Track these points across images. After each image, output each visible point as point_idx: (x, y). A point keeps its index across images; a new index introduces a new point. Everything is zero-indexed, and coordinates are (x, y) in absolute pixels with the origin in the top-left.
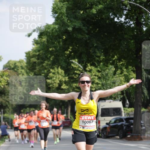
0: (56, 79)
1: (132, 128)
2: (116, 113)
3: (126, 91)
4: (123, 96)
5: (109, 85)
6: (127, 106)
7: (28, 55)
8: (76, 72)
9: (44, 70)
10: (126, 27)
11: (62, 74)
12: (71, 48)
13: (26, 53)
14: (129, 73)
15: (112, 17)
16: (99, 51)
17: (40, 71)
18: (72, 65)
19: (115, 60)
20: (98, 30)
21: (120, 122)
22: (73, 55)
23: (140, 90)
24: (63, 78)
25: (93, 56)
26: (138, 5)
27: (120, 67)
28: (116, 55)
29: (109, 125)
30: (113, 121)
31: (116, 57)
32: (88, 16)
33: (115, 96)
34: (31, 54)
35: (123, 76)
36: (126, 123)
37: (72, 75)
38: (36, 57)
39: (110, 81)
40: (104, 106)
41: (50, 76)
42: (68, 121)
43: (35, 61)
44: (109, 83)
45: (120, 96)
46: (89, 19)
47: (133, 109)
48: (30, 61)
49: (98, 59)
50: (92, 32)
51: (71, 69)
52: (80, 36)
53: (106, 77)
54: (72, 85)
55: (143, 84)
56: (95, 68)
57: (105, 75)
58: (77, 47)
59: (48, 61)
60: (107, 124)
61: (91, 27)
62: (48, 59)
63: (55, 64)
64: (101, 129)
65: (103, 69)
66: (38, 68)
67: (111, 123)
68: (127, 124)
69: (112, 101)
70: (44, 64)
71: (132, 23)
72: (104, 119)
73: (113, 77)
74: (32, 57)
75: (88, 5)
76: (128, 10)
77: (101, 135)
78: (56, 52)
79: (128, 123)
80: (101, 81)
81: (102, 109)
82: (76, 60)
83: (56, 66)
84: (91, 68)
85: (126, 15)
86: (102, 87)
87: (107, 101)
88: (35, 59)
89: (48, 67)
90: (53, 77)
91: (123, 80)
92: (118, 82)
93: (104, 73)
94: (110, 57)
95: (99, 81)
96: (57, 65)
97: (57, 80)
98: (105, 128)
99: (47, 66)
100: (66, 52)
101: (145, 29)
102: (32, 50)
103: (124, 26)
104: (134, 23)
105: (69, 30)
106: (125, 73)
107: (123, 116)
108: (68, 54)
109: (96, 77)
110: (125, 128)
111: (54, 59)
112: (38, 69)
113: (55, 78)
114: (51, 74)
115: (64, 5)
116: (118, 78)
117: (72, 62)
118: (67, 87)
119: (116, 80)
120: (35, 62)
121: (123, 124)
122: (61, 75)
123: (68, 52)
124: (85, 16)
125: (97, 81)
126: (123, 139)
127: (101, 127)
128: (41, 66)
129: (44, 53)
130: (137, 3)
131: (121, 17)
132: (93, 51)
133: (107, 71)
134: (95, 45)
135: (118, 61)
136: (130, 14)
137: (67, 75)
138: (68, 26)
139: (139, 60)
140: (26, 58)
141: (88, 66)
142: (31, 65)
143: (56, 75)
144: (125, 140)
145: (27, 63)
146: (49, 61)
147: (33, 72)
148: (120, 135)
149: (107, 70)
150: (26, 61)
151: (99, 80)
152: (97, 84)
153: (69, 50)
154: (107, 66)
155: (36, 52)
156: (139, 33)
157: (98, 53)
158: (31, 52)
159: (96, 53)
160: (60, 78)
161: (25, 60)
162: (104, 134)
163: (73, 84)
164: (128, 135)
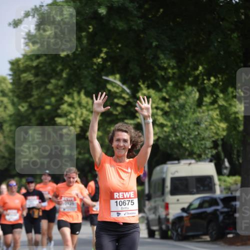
0: (76, 116)
2: (202, 188)
3: (222, 140)
4: (216, 151)
5: (188, 128)
6: (225, 171)
7: (15, 67)
8: (116, 101)
9: (50, 98)
10: (221, 4)
11: (88, 107)
12: (105, 50)
13: (12, 63)
14: (230, 102)
16: (165, 54)
17: (41, 99)
18: (109, 87)
19: (199, 75)
20: (163, 12)
21: (210, 206)
22: (109, 65)
24: (90, 114)
25: (153, 68)
27: (210, 89)
28: (202, 65)
29: (189, 213)
30: (196, 204)
31: (200, 68)
33: (200, 151)
34: (21, 66)
35: (216, 109)
36: (223, 208)
38: (33, 72)
39: (190, 119)
40: (177, 172)
41: (63, 110)
43: (29, 79)
44: (186, 124)
45: (211, 152)
47: (238, 178)
48: (20, 79)
49: (163, 74)
50: (150, 16)
53: (180, 112)
54: (108, 129)
56: (157, 93)
57: (177, 107)
58: (119, 48)
59: (56, 79)
60: (183, 210)
61: (146, 6)
62: (58, 75)
63: (73, 85)
64: (170, 220)
65: (174, 94)
66: (37, 94)
67: (192, 207)
68: (226, 210)
69: (193, 161)
70: (50, 87)
72: (178, 200)
73: (194, 112)
74: (24, 71)
77: (172, 233)
78: (74, 60)
79: (228, 208)
80: (171, 120)
81: (173, 180)
82: (118, 76)
83: (74, 89)
84: (149, 93)
86: (172, 132)
87: (183, 162)
88: (31, 76)
89: (59, 92)
90: (70, 113)
91: (215, 117)
92: (206, 121)
93: (176, 104)
94: (189, 69)
95: (165, 120)
96: (76, 87)
97: (78, 119)
98: (179, 219)
99: (56, 89)
100: (95, 60)
102: (24, 55)
105: (100, 14)
106: (221, 102)
107: (218, 193)
108: (99, 64)
109: (160, 112)
110: (221, 218)
111: (69, 75)
112: (36, 97)
113: (73, 116)
114: (65, 107)
116: (206, 113)
117: (108, 82)
119: (202, 118)
120: (29, 82)
121: (217, 210)
122: (85, 107)
123: (100, 60)
125: (161, 120)
126: (218, 243)
127: (171, 217)
128: (42, 89)
129: (48, 61)
132: (152, 56)
133: (181, 99)
134: (154, 44)
135: (205, 78)
138: (100, 5)
140: (11, 73)
141: (142, 89)
142: (22, 87)
143: (76, 108)
144: (223, 244)
145: (12, 84)
146: (59, 80)
147: (26, 102)
148: (211, 233)
149: (183, 97)
150: (11, 79)
151: (165, 118)
152: (162, 126)
153: (102, 55)
154: (183, 89)
155: (32, 60)
157: (163, 59)
158: (22, 61)
159: (158, 58)
160: (84, 116)
161: (9, 78)
162: (177, 231)
163: (110, 128)
164: (229, 233)
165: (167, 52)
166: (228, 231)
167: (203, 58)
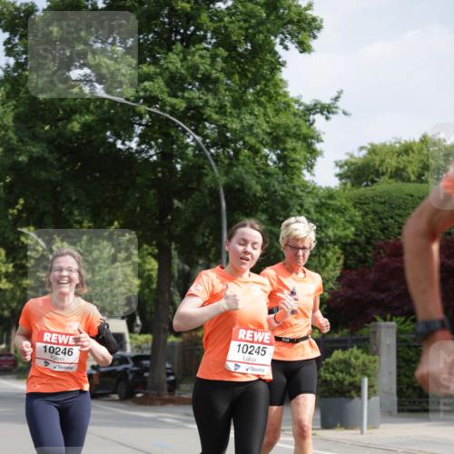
1: (146, 378)
6: (137, 329)
10: (139, 161)
11: (0, 258)
12: (22, 201)
14: (144, 259)
15: (111, 140)
16: (79, 209)
18: (23, 239)
20: (81, 166)
21: (121, 364)
23: (167, 295)
24: (3, 266)
26: (166, 115)
28: (117, 220)
29: (98, 371)
31: (116, 223)
32: (60, 135)
36: (134, 366)
37: (22, 259)
42: (10, 358)
46: (63, 142)
47: (149, 337)
51: (20, 247)
52: (44, 175)
55: (173, 284)
60: (93, 367)
61: (65, 159)
71: (152, 152)
75: (61, 112)
76: (146, 125)
79: (138, 366)
82: (32, 228)
85: (140, 136)
100: (11, 211)
101: (178, 167)
103: (135, 160)
104: (157, 154)
105: (20, 163)
107: (129, 350)
108: (14, 215)
110: (131, 377)
115: (8, 107)
117: (22, 233)
118: (11, 286)
121: (127, 369)
123: (15, 211)
124: (54, 134)
130: (164, 111)
131: (130, 141)
132: (68, 211)
134: (74, 198)
136: (150, 133)
137: (10, 260)
138: (19, 155)
139: (166, 233)
148: (121, 392)
153: (18, 206)
156: (167, 174)
163: (22, 281)
164: (138, 393)
165: (83, 208)
166: (137, 390)
167: (119, 214)
